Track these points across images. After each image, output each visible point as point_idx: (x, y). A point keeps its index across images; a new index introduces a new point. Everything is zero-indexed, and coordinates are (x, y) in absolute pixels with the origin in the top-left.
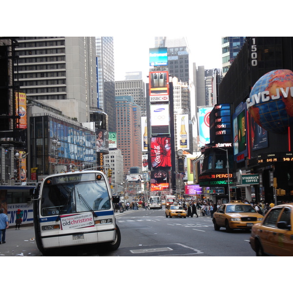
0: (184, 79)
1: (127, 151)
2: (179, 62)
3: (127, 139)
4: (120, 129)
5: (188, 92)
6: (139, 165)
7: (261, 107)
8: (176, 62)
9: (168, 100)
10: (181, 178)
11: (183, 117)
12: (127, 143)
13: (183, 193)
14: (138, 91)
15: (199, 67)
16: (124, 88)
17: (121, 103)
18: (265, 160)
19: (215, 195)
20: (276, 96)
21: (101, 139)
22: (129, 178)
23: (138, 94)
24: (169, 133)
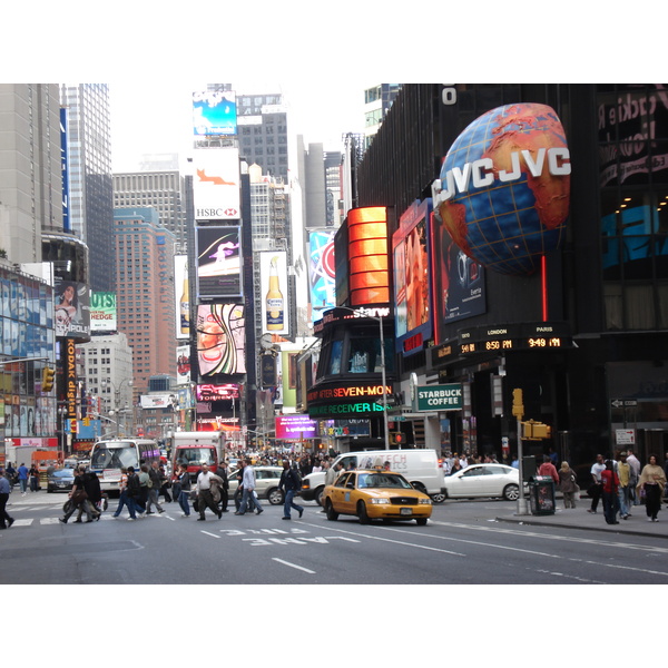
0: (277, 170)
1: (142, 337)
2: (264, 129)
3: (142, 310)
4: (126, 286)
5: (286, 200)
6: (170, 372)
7: (471, 204)
8: (257, 129)
9: (237, 216)
10: (268, 400)
11: (275, 259)
12: (142, 319)
13: (272, 435)
14: (169, 198)
15: (310, 146)
16: (134, 189)
17: (127, 226)
18: (480, 345)
19: (348, 441)
20: (510, 171)
21: (70, 304)
22: (147, 402)
23: (169, 205)
24: (242, 294)
